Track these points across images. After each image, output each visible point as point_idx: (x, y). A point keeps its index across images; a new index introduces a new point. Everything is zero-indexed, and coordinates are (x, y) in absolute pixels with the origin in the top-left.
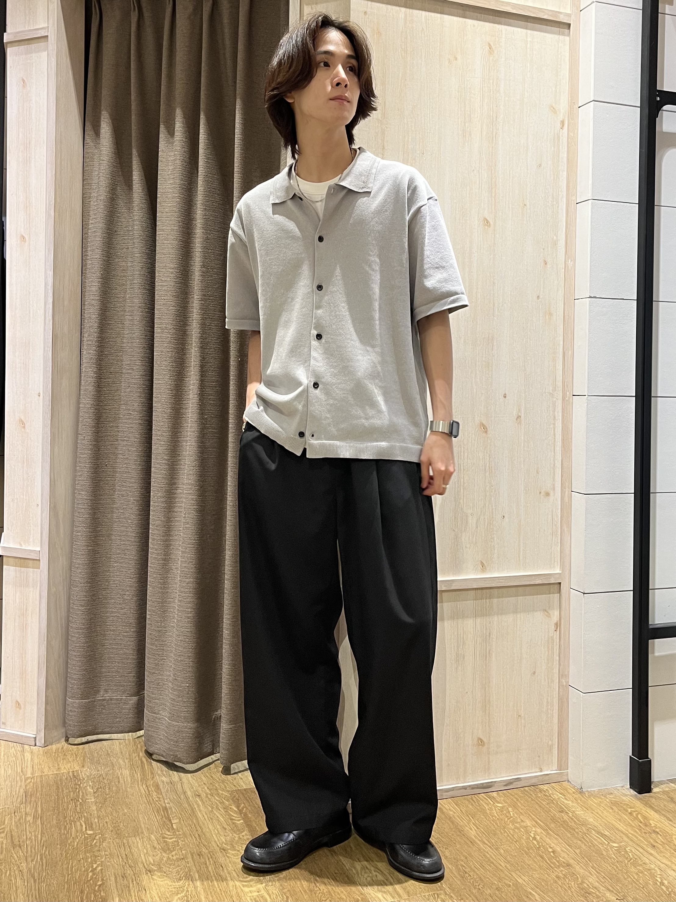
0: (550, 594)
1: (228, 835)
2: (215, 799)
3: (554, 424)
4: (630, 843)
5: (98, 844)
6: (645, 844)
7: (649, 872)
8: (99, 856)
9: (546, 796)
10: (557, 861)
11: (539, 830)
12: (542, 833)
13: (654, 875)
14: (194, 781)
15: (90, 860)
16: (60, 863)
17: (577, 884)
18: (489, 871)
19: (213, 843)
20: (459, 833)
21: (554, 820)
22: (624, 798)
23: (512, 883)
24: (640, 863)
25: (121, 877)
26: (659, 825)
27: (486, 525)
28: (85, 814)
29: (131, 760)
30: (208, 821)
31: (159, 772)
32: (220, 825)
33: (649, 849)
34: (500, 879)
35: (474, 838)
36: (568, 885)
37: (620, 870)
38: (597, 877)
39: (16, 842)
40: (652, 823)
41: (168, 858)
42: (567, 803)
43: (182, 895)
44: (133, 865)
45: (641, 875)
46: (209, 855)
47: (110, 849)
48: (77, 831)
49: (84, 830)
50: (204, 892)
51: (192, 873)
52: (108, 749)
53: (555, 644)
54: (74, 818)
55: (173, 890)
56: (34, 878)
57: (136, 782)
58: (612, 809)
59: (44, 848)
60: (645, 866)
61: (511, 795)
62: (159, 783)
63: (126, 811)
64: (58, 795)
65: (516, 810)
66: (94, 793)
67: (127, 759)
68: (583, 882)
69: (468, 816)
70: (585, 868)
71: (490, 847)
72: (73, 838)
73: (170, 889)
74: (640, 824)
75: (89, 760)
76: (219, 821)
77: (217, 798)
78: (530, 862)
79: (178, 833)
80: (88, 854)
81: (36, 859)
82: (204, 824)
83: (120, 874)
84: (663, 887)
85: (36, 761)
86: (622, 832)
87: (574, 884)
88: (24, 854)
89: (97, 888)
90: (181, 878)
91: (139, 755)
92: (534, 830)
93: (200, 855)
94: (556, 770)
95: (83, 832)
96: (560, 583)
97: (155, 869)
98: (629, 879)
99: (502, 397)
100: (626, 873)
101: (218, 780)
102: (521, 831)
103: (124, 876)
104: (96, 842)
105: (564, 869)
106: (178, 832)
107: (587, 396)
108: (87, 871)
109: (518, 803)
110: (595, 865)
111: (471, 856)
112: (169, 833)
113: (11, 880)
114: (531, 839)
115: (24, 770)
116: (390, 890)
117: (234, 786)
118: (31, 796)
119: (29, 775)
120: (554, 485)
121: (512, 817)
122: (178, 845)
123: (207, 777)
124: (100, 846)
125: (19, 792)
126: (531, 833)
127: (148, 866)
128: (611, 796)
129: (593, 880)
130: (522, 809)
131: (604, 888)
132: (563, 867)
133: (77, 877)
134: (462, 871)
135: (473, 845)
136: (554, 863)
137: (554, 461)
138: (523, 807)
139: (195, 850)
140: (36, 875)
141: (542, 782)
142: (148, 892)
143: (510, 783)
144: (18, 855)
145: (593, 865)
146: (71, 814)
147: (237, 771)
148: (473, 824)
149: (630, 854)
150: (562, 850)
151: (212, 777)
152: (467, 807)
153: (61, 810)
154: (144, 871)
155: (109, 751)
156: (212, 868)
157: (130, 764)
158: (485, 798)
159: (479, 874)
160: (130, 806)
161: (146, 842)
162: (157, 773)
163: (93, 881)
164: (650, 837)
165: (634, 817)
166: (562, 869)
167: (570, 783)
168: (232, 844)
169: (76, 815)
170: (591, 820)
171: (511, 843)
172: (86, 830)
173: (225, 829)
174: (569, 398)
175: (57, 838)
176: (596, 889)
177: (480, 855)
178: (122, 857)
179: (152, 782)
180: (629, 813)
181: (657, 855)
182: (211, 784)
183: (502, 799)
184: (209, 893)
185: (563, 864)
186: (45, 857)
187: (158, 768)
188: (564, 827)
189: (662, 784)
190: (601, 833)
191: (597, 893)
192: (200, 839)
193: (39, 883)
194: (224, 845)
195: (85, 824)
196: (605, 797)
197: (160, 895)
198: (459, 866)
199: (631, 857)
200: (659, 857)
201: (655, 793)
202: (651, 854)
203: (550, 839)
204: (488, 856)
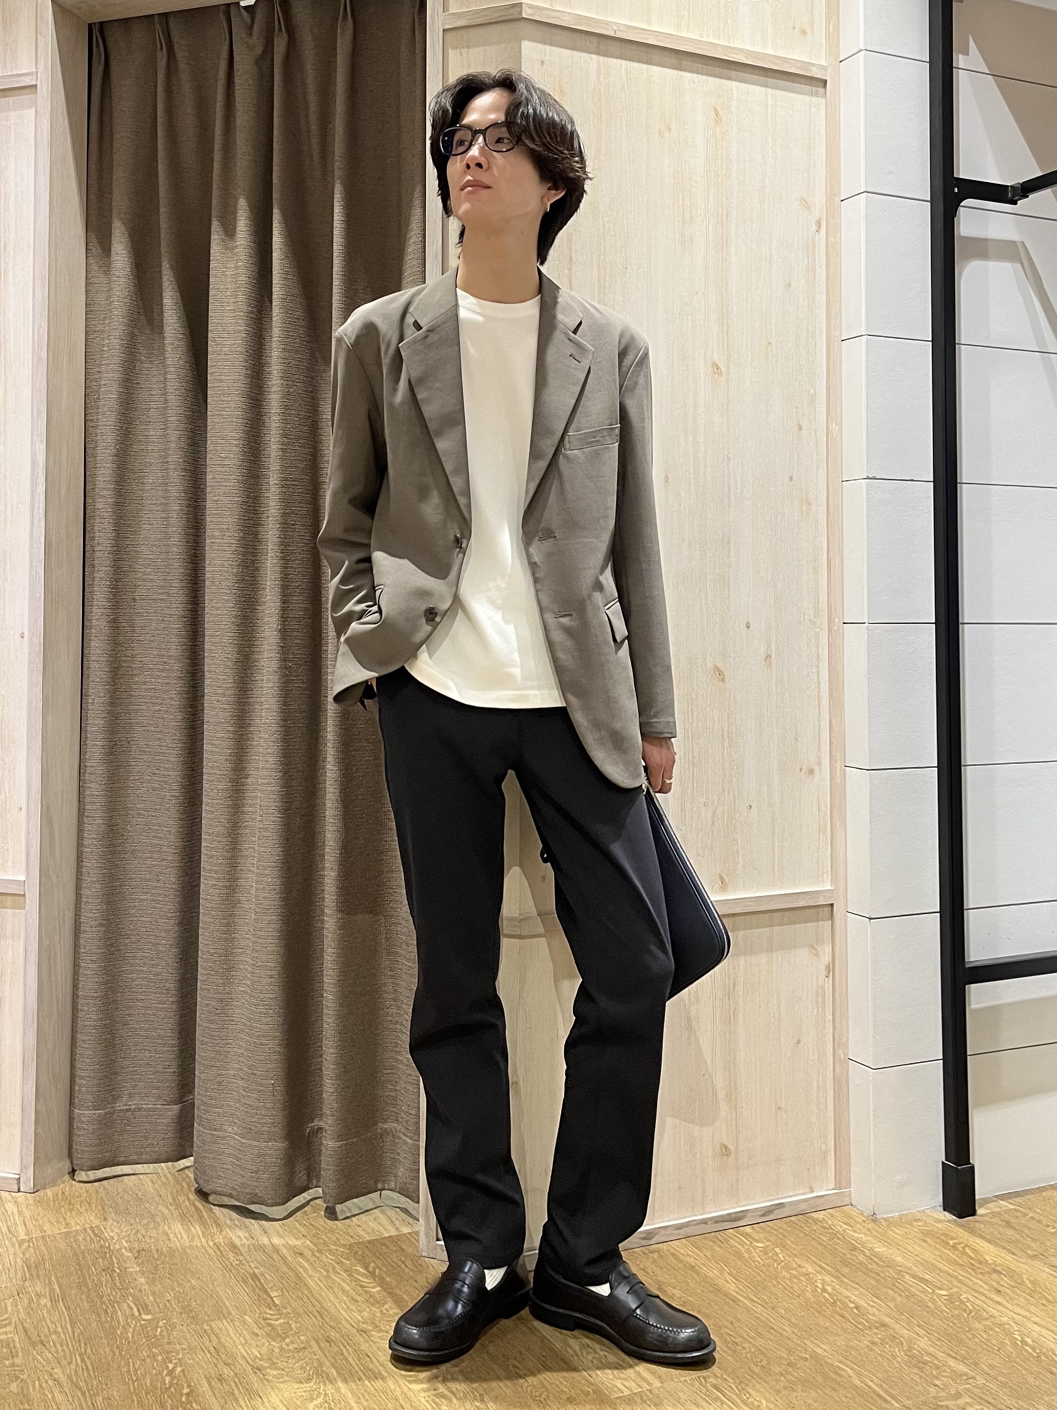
0: (818, 921)
1: (364, 1310)
2: (327, 1257)
3: (818, 667)
4: (964, 1289)
5: (165, 1333)
6: (985, 1289)
7: (1002, 1328)
8: (172, 1352)
9: (825, 1228)
10: (865, 1320)
11: (828, 1279)
12: (832, 1281)
13: (1010, 1331)
14: (286, 1233)
15: (160, 1358)
16: (115, 1364)
17: (904, 1352)
18: (770, 1340)
19: (343, 1322)
20: (712, 1289)
21: (845, 1262)
22: (938, 1225)
23: (810, 1355)
24: (986, 1316)
25: (217, 1381)
26: (998, 1261)
27: (726, 820)
28: (132, 1291)
29: (178, 1206)
30: (326, 1290)
31: (228, 1222)
32: (347, 1297)
33: (993, 1296)
34: (790, 1351)
35: (735, 1294)
36: (890, 1354)
37: (960, 1328)
38: (930, 1340)
39: (35, 1338)
40: (988, 1259)
41: (282, 1349)
42: (857, 1238)
43: (320, 1400)
44: (230, 1362)
45: (991, 1332)
46: (343, 1341)
47: (186, 1340)
48: (127, 1318)
49: (137, 1314)
50: (352, 1395)
51: (325, 1369)
52: (137, 1192)
53: (827, 997)
54: (115, 1297)
55: (304, 1394)
56: (80, 1389)
57: (196, 1239)
58: (925, 1241)
59: (83, 1345)
60: (993, 1320)
61: (773, 1229)
62: (233, 1238)
63: (192, 1282)
64: (79, 1265)
65: (788, 1252)
66: (136, 1258)
67: (171, 1205)
68: (910, 1348)
69: (718, 1263)
70: (908, 1327)
71: (762, 1305)
72: (124, 1327)
73: (298, 1393)
74: (972, 1262)
75: (111, 1209)
76: (343, 1290)
77: (330, 1256)
78: (827, 1324)
79: (285, 1311)
80: (154, 1350)
81: (74, 1362)
82: (322, 1296)
83: (214, 1376)
84: (1026, 1348)
85: (27, 1213)
86: (949, 1274)
87: (899, 1351)
88: (53, 1355)
89: (184, 1399)
90: (311, 1377)
91: (188, 1199)
92: (820, 1277)
93: (329, 1340)
94: (833, 1189)
95: (137, 1317)
96: (832, 905)
97: (267, 1365)
98: (977, 1340)
99: (743, 627)
100: (970, 1330)
101: (323, 1229)
102: (802, 1280)
103: (221, 1379)
104: (161, 1332)
105: (878, 1331)
106: (286, 1309)
107: (867, 624)
108: (161, 1373)
109: (786, 1240)
110: (923, 1324)
111: (739, 1320)
112: (271, 1312)
113: (44, 1394)
114: (820, 1291)
115: (13, 1229)
116: (631, 1376)
117: (351, 1237)
118: (36, 1266)
119: (23, 1236)
120: (819, 757)
121: (782, 1261)
122: (291, 1329)
123: (305, 1225)
124: (169, 1336)
125: (16, 1262)
126: (816, 1282)
127: (254, 1361)
128: (920, 1224)
129: (923, 1343)
130: (794, 1249)
131: (942, 1354)
132: (877, 1328)
133: (148, 1384)
134: (731, 1342)
135: (738, 1305)
136: (862, 1324)
137: (819, 721)
138: (794, 1246)
139: (320, 1335)
140: (81, 1384)
141: (814, 1208)
142: (265, 1400)
143: (768, 1211)
144: (45, 1357)
145: (918, 1322)
146: (109, 1292)
147: (349, 1215)
148: (728, 1274)
149: (968, 1304)
150: (869, 1305)
151: (312, 1225)
152: (712, 1249)
153: (90, 1287)
154: (251, 1371)
155: (140, 1194)
156: (353, 1359)
157: (179, 1213)
158: (735, 1236)
159: (757, 1345)
160: (198, 1275)
161: (238, 1327)
162: (225, 1223)
163: (175, 1389)
164: (991, 1279)
165: (960, 1251)
166: (875, 1331)
167: (855, 1206)
168: (373, 1323)
169: (116, 1293)
170: (899, 1259)
171: (791, 1298)
172: (140, 1314)
173: (357, 1301)
174: (838, 629)
175: (99, 1328)
176: (932, 1355)
177: (750, 1318)
178: (209, 1351)
179: (221, 1237)
180: (952, 1247)
181: (1008, 1305)
182: (314, 1236)
183: (762, 1236)
184: (361, 1396)
185: (877, 1325)
186: (88, 1358)
187: (224, 1216)
188: (861, 1271)
189: (988, 1203)
190: (919, 1278)
191: (936, 1362)
192: (322, 1318)
193: (91, 1397)
194: (361, 1324)
195: (136, 1305)
196: (911, 1225)
197: (285, 1403)
198: (725, 1335)
199: (971, 1308)
200: (1011, 1307)
201: (981, 1216)
202: (998, 1303)
203: (847, 1290)
204: (764, 1319)
